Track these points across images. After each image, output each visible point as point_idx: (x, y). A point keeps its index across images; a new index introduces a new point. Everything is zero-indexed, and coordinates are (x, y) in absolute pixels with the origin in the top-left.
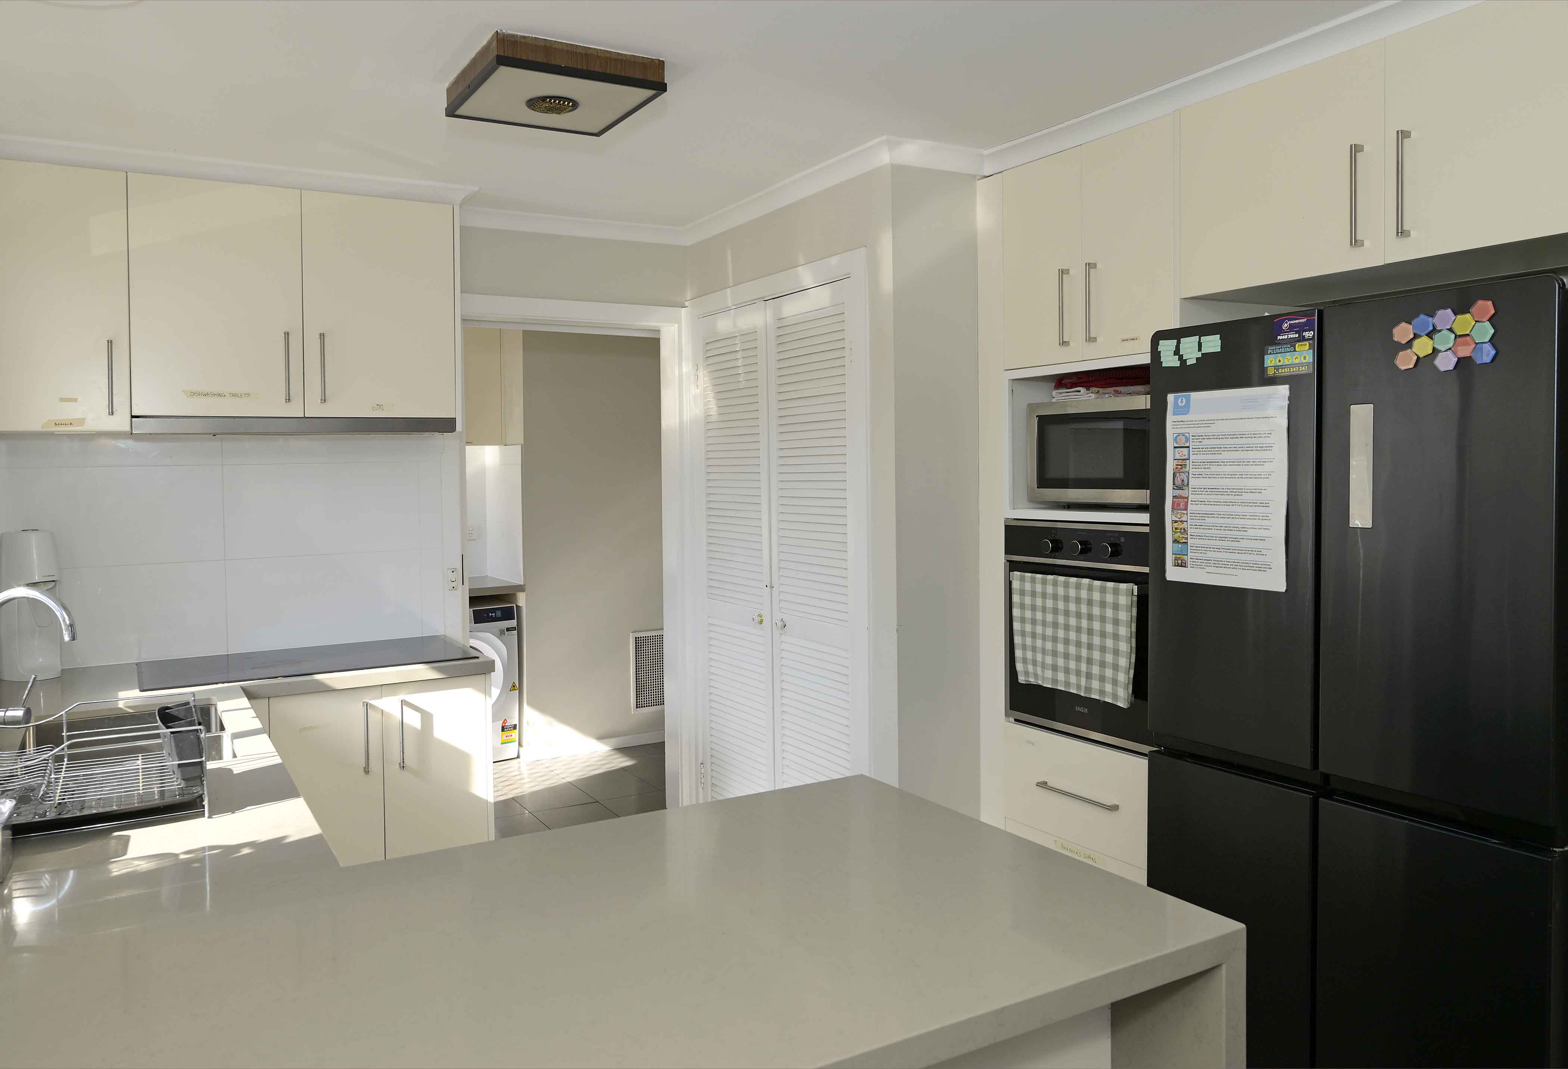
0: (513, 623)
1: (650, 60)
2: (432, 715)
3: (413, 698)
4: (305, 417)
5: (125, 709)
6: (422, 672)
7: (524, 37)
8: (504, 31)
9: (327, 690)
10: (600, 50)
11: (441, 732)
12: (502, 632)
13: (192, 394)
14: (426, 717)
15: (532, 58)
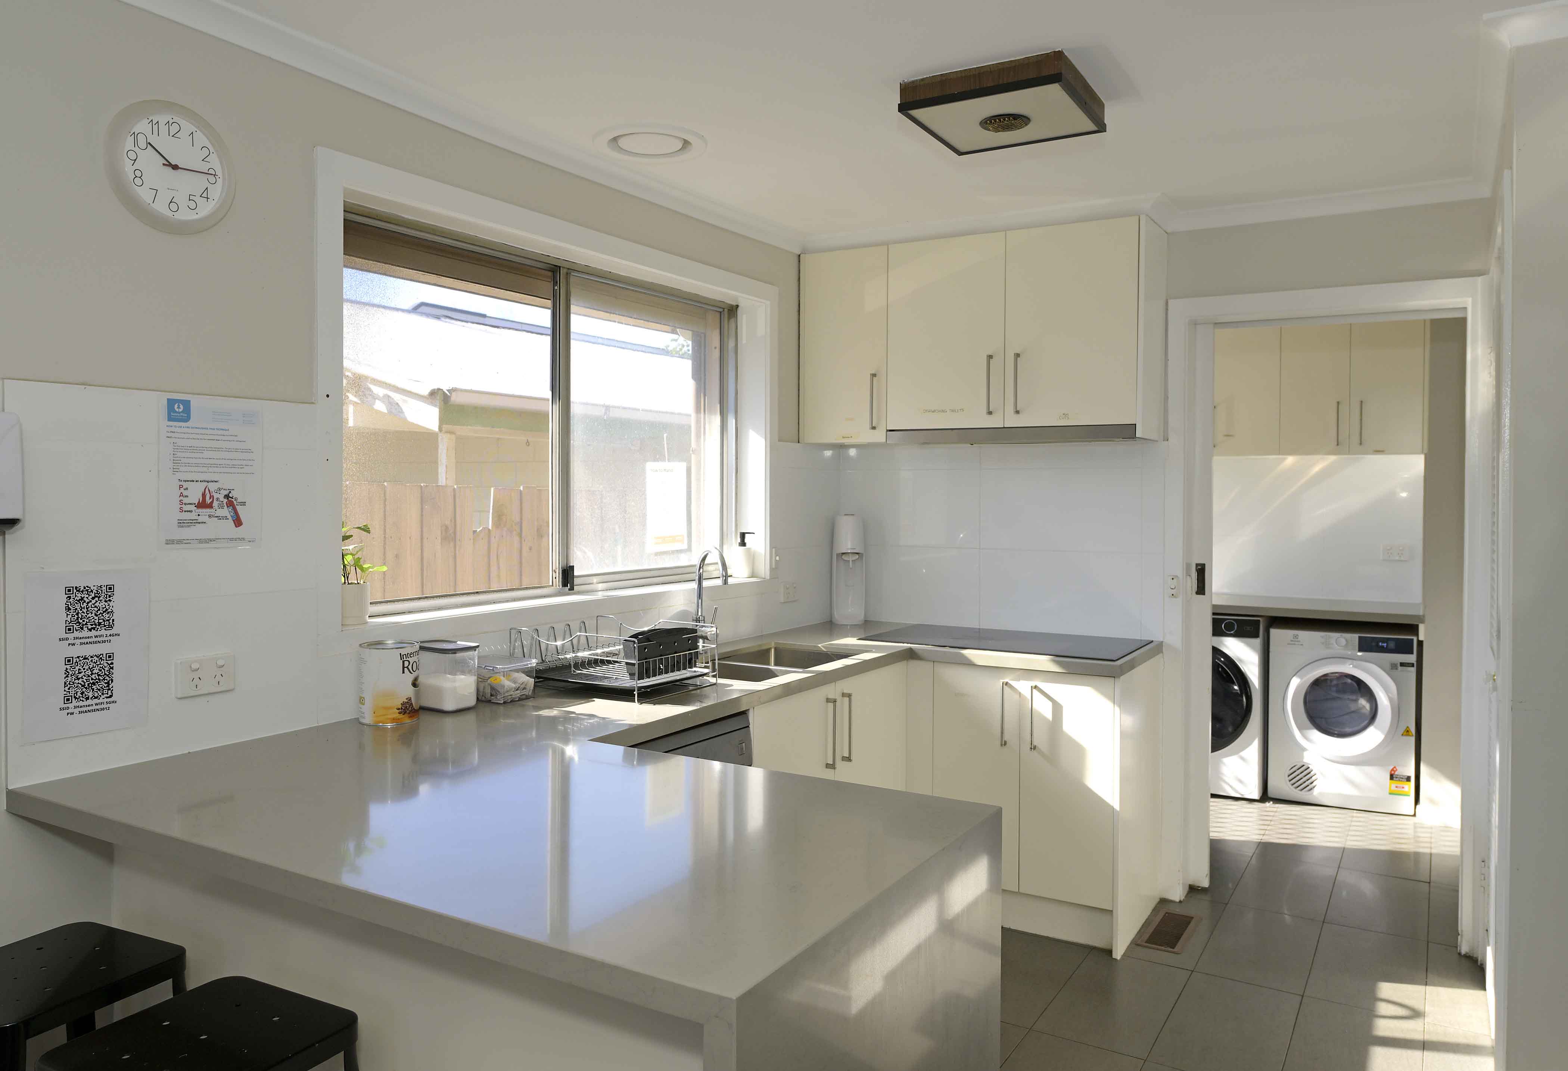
0: (1412, 658)
1: (1045, 55)
2: (1062, 707)
3: (1042, 685)
4: (1004, 427)
5: (821, 647)
6: (1043, 662)
7: (922, 80)
8: (906, 81)
9: (970, 664)
10: (993, 64)
11: (1070, 727)
12: (1394, 666)
13: (925, 411)
14: (1057, 708)
15: (929, 96)
